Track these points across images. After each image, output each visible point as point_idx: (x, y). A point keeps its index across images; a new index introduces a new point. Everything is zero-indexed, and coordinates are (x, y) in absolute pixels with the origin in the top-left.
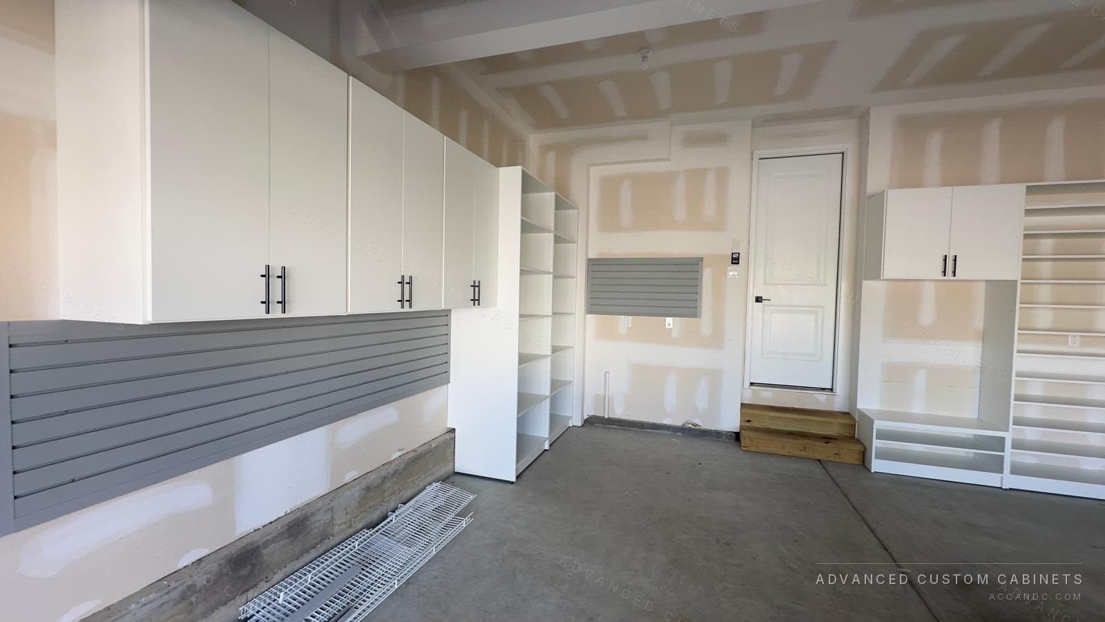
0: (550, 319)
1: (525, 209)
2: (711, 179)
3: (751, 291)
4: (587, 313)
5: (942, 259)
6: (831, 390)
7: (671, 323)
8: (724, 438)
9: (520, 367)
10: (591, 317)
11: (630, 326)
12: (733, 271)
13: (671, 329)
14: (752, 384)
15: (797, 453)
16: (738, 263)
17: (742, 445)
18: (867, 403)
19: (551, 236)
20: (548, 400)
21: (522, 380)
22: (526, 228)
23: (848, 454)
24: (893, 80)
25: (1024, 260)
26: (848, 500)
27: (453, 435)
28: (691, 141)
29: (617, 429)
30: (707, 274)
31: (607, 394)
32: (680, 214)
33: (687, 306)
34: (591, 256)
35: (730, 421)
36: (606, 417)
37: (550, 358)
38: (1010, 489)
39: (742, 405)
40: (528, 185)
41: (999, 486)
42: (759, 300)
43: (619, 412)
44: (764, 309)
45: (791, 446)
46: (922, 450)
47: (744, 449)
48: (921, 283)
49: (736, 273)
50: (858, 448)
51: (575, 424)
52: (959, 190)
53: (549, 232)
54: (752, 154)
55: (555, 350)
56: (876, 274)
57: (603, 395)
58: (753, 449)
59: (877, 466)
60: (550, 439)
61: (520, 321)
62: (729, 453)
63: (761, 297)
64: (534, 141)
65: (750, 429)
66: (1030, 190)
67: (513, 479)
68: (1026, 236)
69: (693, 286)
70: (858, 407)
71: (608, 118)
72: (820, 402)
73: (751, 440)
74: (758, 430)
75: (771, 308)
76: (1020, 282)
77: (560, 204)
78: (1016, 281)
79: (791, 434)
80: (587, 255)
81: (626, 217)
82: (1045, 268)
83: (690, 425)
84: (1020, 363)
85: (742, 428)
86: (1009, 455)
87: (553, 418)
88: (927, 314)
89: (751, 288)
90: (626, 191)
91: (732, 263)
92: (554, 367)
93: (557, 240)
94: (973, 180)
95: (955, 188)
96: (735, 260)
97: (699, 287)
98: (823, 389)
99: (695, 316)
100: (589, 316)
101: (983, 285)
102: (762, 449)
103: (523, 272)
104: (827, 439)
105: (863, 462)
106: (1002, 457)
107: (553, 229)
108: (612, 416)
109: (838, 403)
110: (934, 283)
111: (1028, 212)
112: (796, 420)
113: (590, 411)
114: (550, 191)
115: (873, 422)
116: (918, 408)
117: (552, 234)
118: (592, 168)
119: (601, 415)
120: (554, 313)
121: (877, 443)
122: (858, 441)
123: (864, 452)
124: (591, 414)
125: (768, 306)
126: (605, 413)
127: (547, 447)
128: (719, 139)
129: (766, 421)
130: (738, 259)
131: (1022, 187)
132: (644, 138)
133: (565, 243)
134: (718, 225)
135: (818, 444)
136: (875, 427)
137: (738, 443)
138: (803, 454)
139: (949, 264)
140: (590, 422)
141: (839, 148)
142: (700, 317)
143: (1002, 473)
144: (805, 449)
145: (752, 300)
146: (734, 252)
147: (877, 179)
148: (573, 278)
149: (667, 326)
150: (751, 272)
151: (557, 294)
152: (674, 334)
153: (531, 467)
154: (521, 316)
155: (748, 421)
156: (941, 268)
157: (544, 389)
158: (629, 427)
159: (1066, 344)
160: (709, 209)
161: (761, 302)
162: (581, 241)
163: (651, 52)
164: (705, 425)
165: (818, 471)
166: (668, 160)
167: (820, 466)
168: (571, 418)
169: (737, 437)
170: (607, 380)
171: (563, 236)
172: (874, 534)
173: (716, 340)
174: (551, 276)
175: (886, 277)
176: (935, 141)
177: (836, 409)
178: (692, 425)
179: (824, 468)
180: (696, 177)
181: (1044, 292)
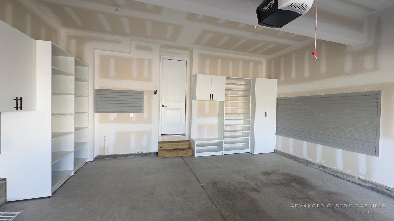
0: (73, 115)
1: (54, 63)
2: (146, 63)
3: (161, 103)
4: (95, 112)
5: (210, 95)
6: (185, 134)
7: (132, 115)
8: (153, 155)
9: (53, 139)
10: (97, 114)
11: (115, 117)
12: (154, 96)
13: (132, 117)
14: (162, 135)
15: (175, 155)
16: (156, 94)
17: (159, 156)
18: (193, 137)
19: (73, 77)
20: (73, 154)
21: (55, 145)
22: (55, 72)
23: (189, 153)
24: (198, 42)
25: (226, 96)
26: (189, 167)
27: (4, 182)
28: (139, 48)
29: (110, 159)
30: (145, 97)
31: (105, 145)
32: (135, 74)
33: (139, 109)
34: (96, 87)
35: (154, 149)
36: (105, 155)
37: (73, 134)
38: (224, 155)
39: (159, 142)
40: (55, 52)
41: (222, 154)
42: (163, 106)
43: (111, 152)
44: (165, 110)
45: (174, 154)
46: (207, 148)
47: (159, 157)
48: (206, 101)
49: (155, 97)
50: (192, 150)
51: (89, 161)
52: (213, 76)
53: (72, 75)
54: (160, 56)
55: (76, 129)
56: (195, 99)
57: (103, 146)
58: (162, 157)
59: (197, 155)
60: (75, 170)
61: (52, 117)
62: (155, 160)
63: (164, 105)
64: (63, 32)
65: (161, 150)
66: (226, 78)
67: (50, 195)
68: (226, 90)
69: (141, 101)
70: (192, 138)
71: (102, 30)
72: (182, 138)
73: (161, 154)
74: (163, 150)
75: (167, 109)
76: (225, 101)
77: (77, 63)
78: (224, 101)
79: (174, 150)
80: (94, 87)
81: (112, 73)
82: (229, 98)
83: (141, 153)
84: (226, 122)
85: (159, 150)
86: (224, 146)
87: (76, 161)
88: (207, 111)
89: (161, 102)
90: (112, 62)
91: (154, 94)
92: (76, 137)
93: (76, 79)
94: (215, 74)
95: (212, 76)
96: (155, 93)
97: (143, 102)
98: (183, 134)
99: (141, 112)
100: (95, 113)
101: (218, 102)
102: (165, 156)
103: (53, 94)
104: (184, 149)
105: (193, 154)
106: (222, 146)
107: (74, 74)
108: (108, 154)
109: (186, 138)
110: (208, 102)
111: (226, 84)
112: (175, 145)
113: (97, 154)
114: (71, 57)
115: (195, 142)
116: (205, 137)
117: (74, 76)
118: (96, 51)
119: (103, 155)
120: (75, 113)
121: (196, 148)
122: (192, 149)
123: (193, 152)
124: (98, 155)
125: (166, 108)
126: (104, 153)
127: (73, 174)
128: (149, 49)
129: (167, 147)
130: (156, 92)
131: (225, 77)
132: (119, 42)
133: (81, 81)
134: (149, 80)
135: (181, 151)
136: (195, 144)
137: (157, 156)
138: (177, 155)
139: (211, 96)
140: (98, 158)
141: (186, 59)
142: (143, 113)
143: (222, 151)
144: (177, 154)
145: (161, 106)
146: (155, 89)
147: (195, 70)
148: (87, 97)
149: (131, 116)
150: (161, 97)
151: (77, 104)
152: (134, 119)
153: (62, 186)
154: (53, 115)
155: (161, 148)
156: (209, 98)
157: (71, 148)
158: (116, 157)
159: (233, 117)
160: (146, 74)
161: (164, 107)
162: (91, 81)
163: (119, 8)
164: (146, 151)
165: (181, 160)
166: (130, 53)
167: (182, 158)
168: (87, 158)
169: (157, 153)
170: (105, 140)
171: (80, 78)
172: (195, 176)
173: (149, 121)
174: (73, 96)
175: (197, 99)
176: (208, 62)
177: (186, 140)
178: (141, 152)
179: (183, 158)
180: (141, 61)
181: (229, 104)
